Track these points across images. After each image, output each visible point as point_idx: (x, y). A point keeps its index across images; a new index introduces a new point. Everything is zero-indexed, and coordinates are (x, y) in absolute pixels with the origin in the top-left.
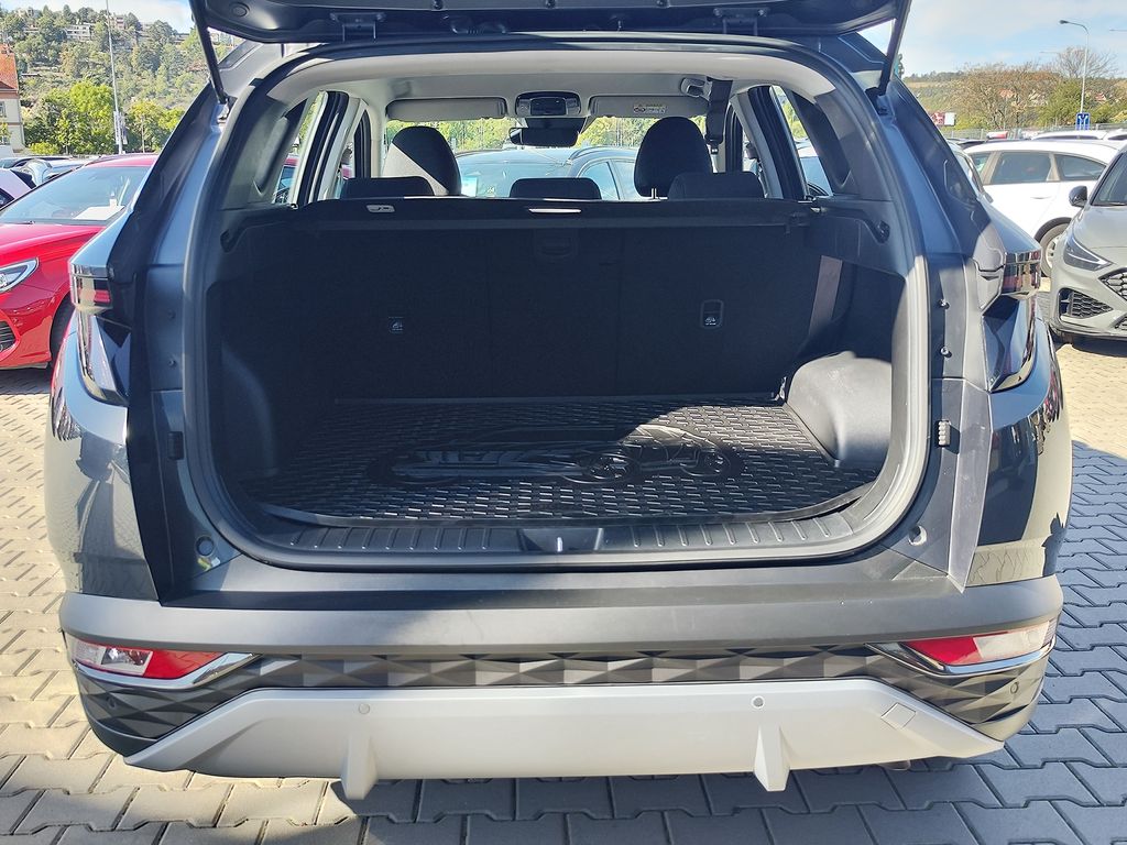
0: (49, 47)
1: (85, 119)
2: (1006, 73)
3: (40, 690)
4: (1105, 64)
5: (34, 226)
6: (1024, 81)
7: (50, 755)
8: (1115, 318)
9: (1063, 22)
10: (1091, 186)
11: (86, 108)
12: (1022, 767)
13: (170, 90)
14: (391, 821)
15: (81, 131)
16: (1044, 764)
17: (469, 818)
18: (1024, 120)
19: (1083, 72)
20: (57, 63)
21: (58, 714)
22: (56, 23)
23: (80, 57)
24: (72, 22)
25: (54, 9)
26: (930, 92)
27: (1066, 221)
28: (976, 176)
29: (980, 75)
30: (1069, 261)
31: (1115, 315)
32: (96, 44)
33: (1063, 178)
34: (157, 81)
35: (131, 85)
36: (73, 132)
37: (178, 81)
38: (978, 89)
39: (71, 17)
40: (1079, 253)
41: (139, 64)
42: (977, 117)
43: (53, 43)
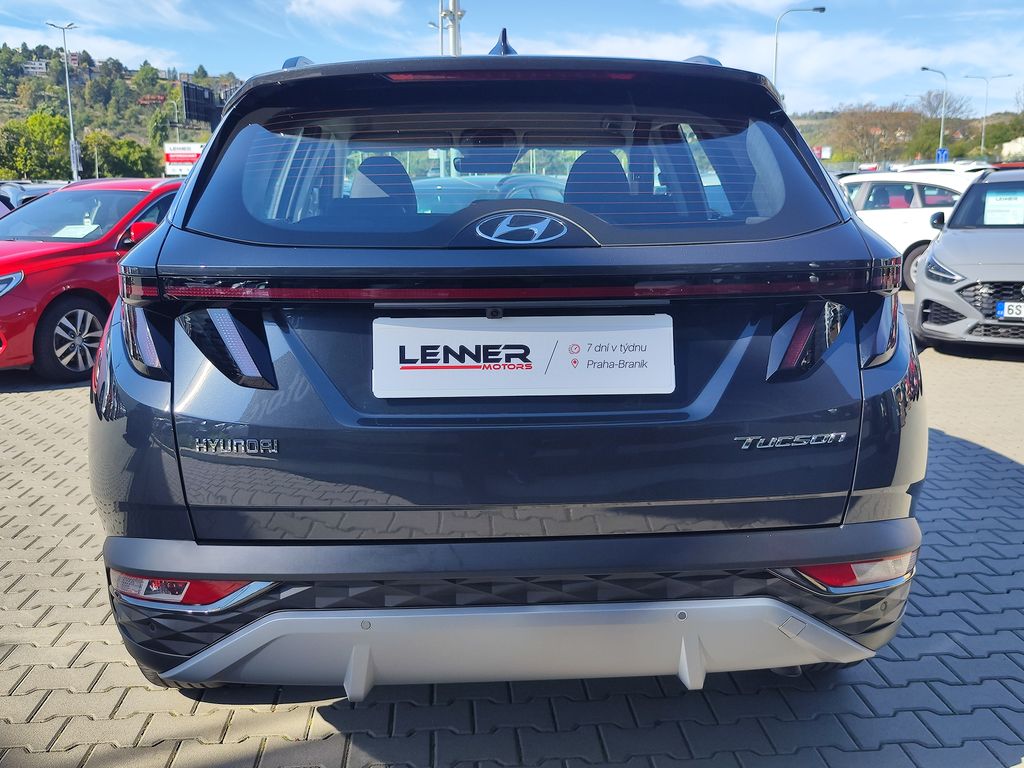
0: (7, 81)
1: (41, 147)
2: (875, 112)
3: (58, 638)
4: (961, 106)
5: (18, 243)
6: (891, 119)
7: (73, 689)
8: (969, 326)
9: (924, 69)
10: (948, 212)
11: (42, 137)
12: (891, 686)
13: (121, 121)
14: (371, 736)
15: (38, 158)
16: (908, 684)
17: (436, 733)
18: (893, 154)
19: (942, 113)
20: (14, 95)
21: (76, 657)
22: (14, 59)
23: (36, 91)
24: (29, 58)
25: (12, 46)
26: (809, 129)
27: (927, 242)
28: (850, 202)
29: (853, 114)
30: (930, 276)
31: (969, 323)
32: (51, 79)
33: (925, 205)
34: (109, 114)
35: (84, 116)
36: (30, 159)
37: (127, 113)
38: (850, 127)
39: (27, 53)
40: (939, 269)
41: (92, 97)
42: (850, 152)
43: (12, 78)
